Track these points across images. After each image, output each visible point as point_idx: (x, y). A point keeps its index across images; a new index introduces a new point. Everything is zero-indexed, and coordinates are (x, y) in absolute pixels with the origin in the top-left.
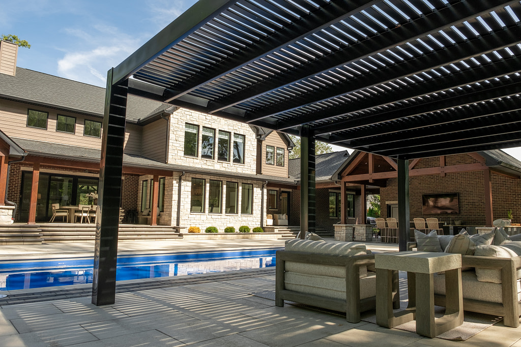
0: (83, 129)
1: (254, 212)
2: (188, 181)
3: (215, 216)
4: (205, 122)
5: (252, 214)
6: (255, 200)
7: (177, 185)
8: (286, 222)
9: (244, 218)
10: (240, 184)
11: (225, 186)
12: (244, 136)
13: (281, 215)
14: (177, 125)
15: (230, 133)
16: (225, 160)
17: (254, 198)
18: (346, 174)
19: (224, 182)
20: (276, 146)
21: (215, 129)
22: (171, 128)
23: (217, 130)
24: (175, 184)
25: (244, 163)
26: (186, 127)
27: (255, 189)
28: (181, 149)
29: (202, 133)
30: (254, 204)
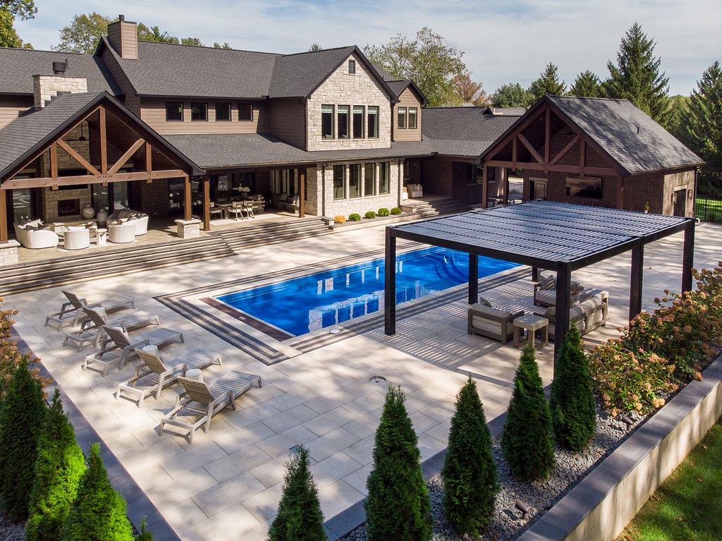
0: (215, 114)
1: (391, 191)
2: (330, 169)
3: (356, 200)
4: (340, 100)
5: (389, 193)
6: (391, 178)
7: (321, 175)
8: (420, 194)
9: (382, 199)
10: (377, 164)
11: (363, 169)
12: (378, 107)
13: (415, 185)
14: (313, 109)
15: (364, 106)
16: (360, 137)
17: (391, 176)
18: (490, 158)
19: (363, 165)
20: (408, 106)
21: (349, 106)
22: (309, 113)
23: (352, 106)
24: (319, 173)
25: (378, 137)
26: (322, 108)
27: (392, 167)
28: (318, 133)
29: (337, 111)
30: (391, 183)
